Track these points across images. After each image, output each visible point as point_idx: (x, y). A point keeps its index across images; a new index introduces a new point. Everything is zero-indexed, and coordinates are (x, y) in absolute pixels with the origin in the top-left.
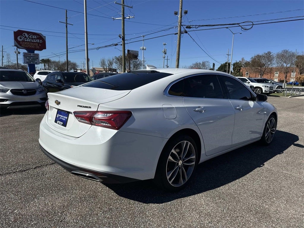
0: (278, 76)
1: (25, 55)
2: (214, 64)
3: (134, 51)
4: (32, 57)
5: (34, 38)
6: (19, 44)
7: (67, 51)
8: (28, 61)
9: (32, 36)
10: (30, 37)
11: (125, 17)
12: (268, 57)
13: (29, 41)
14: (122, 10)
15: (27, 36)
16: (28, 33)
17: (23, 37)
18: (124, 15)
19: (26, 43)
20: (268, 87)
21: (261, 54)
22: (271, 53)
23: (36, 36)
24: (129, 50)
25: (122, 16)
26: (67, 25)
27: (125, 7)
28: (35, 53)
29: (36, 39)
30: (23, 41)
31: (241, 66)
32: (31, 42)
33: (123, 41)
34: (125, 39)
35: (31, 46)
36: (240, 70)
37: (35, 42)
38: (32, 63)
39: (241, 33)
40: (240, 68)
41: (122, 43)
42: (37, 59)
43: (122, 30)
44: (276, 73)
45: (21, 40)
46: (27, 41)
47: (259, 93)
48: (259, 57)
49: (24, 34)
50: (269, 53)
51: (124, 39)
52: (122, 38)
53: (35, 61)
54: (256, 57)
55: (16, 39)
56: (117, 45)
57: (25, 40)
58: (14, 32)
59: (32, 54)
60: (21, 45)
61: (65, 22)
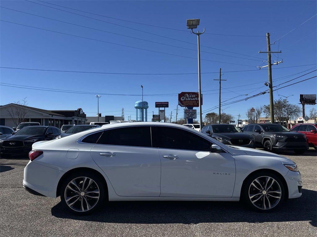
1: (186, 112)
3: (309, 95)
4: (191, 113)
5: (193, 97)
6: (181, 103)
7: (220, 104)
8: (187, 116)
9: (191, 96)
10: (190, 96)
11: (272, 64)
13: (190, 100)
14: (268, 57)
15: (188, 96)
16: (189, 93)
17: (185, 98)
18: (270, 62)
19: (186, 102)
23: (195, 95)
24: (303, 95)
25: (268, 63)
26: (220, 81)
27: (271, 54)
28: (193, 109)
29: (195, 97)
30: (185, 100)
32: (191, 100)
33: (270, 89)
34: (273, 86)
35: (190, 104)
37: (194, 100)
38: (190, 118)
41: (269, 91)
42: (195, 114)
43: (269, 78)
45: (184, 100)
46: (187, 100)
49: (186, 95)
51: (271, 86)
52: (268, 86)
53: (193, 116)
55: (179, 99)
56: (265, 93)
57: (186, 100)
58: (179, 94)
59: (191, 110)
60: (183, 104)
61: (219, 79)
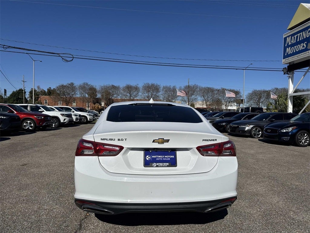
0: (76, 105)
2: (5, 91)
12: (72, 87)
20: (91, 115)
21: (65, 84)
22: (74, 84)
31: (39, 95)
36: (38, 98)
39: (41, 61)
40: (38, 97)
44: (73, 103)
47: (85, 121)
48: (63, 86)
50: (72, 84)
54: (61, 86)
